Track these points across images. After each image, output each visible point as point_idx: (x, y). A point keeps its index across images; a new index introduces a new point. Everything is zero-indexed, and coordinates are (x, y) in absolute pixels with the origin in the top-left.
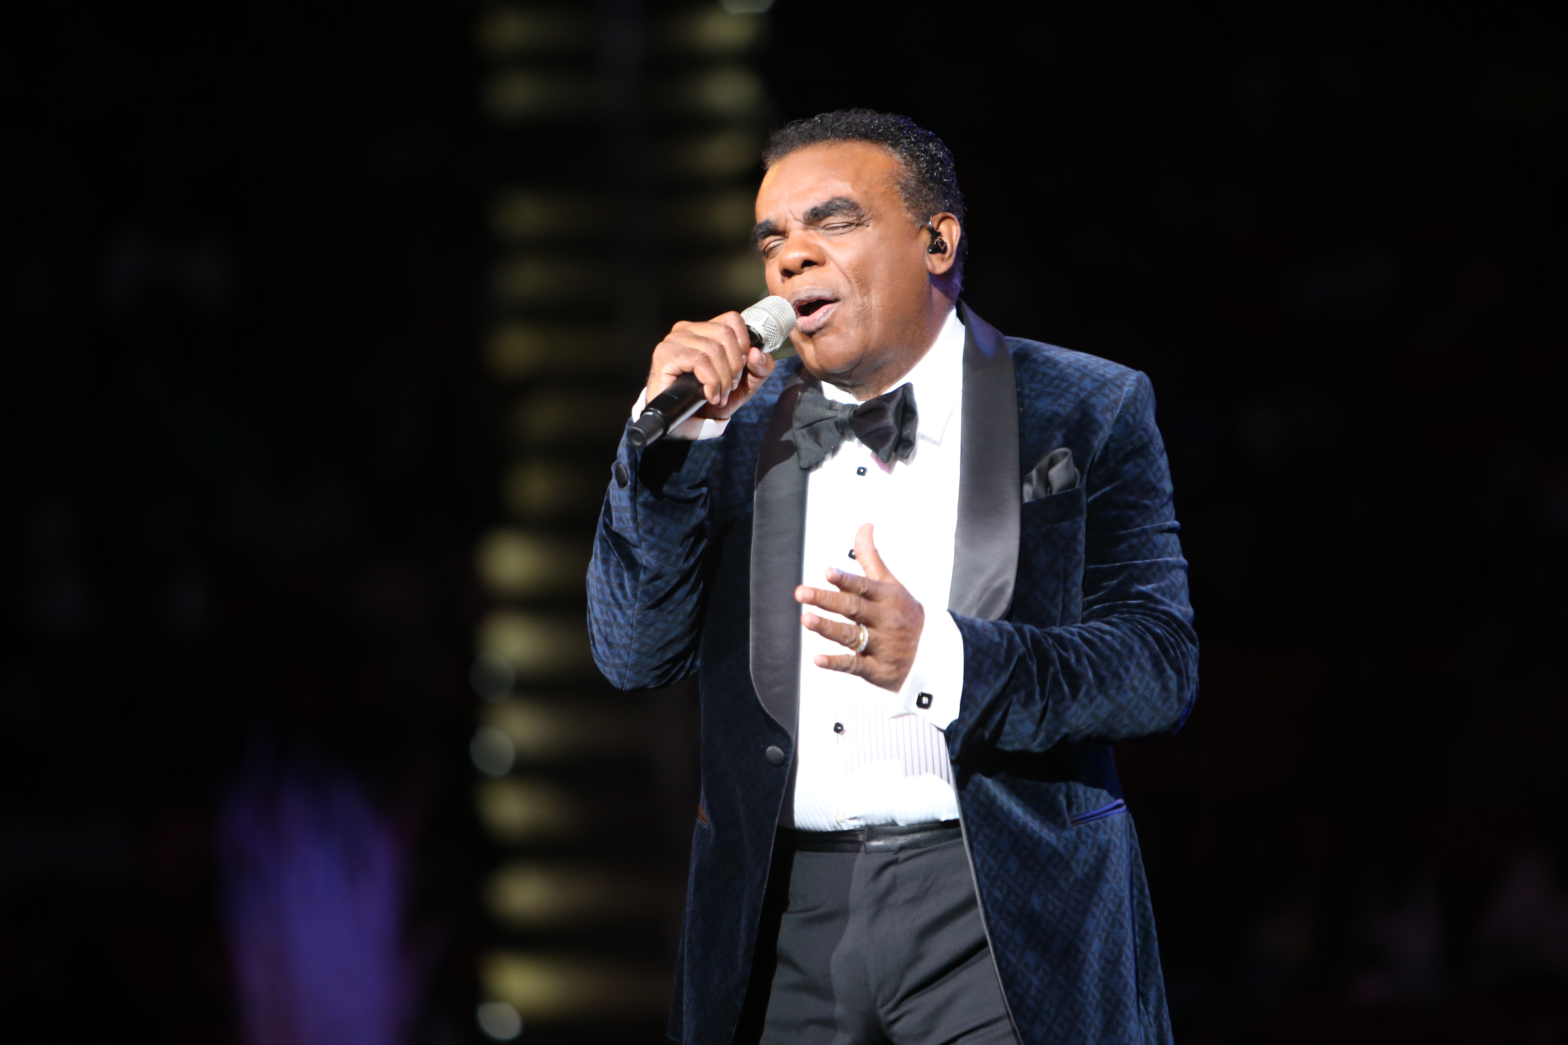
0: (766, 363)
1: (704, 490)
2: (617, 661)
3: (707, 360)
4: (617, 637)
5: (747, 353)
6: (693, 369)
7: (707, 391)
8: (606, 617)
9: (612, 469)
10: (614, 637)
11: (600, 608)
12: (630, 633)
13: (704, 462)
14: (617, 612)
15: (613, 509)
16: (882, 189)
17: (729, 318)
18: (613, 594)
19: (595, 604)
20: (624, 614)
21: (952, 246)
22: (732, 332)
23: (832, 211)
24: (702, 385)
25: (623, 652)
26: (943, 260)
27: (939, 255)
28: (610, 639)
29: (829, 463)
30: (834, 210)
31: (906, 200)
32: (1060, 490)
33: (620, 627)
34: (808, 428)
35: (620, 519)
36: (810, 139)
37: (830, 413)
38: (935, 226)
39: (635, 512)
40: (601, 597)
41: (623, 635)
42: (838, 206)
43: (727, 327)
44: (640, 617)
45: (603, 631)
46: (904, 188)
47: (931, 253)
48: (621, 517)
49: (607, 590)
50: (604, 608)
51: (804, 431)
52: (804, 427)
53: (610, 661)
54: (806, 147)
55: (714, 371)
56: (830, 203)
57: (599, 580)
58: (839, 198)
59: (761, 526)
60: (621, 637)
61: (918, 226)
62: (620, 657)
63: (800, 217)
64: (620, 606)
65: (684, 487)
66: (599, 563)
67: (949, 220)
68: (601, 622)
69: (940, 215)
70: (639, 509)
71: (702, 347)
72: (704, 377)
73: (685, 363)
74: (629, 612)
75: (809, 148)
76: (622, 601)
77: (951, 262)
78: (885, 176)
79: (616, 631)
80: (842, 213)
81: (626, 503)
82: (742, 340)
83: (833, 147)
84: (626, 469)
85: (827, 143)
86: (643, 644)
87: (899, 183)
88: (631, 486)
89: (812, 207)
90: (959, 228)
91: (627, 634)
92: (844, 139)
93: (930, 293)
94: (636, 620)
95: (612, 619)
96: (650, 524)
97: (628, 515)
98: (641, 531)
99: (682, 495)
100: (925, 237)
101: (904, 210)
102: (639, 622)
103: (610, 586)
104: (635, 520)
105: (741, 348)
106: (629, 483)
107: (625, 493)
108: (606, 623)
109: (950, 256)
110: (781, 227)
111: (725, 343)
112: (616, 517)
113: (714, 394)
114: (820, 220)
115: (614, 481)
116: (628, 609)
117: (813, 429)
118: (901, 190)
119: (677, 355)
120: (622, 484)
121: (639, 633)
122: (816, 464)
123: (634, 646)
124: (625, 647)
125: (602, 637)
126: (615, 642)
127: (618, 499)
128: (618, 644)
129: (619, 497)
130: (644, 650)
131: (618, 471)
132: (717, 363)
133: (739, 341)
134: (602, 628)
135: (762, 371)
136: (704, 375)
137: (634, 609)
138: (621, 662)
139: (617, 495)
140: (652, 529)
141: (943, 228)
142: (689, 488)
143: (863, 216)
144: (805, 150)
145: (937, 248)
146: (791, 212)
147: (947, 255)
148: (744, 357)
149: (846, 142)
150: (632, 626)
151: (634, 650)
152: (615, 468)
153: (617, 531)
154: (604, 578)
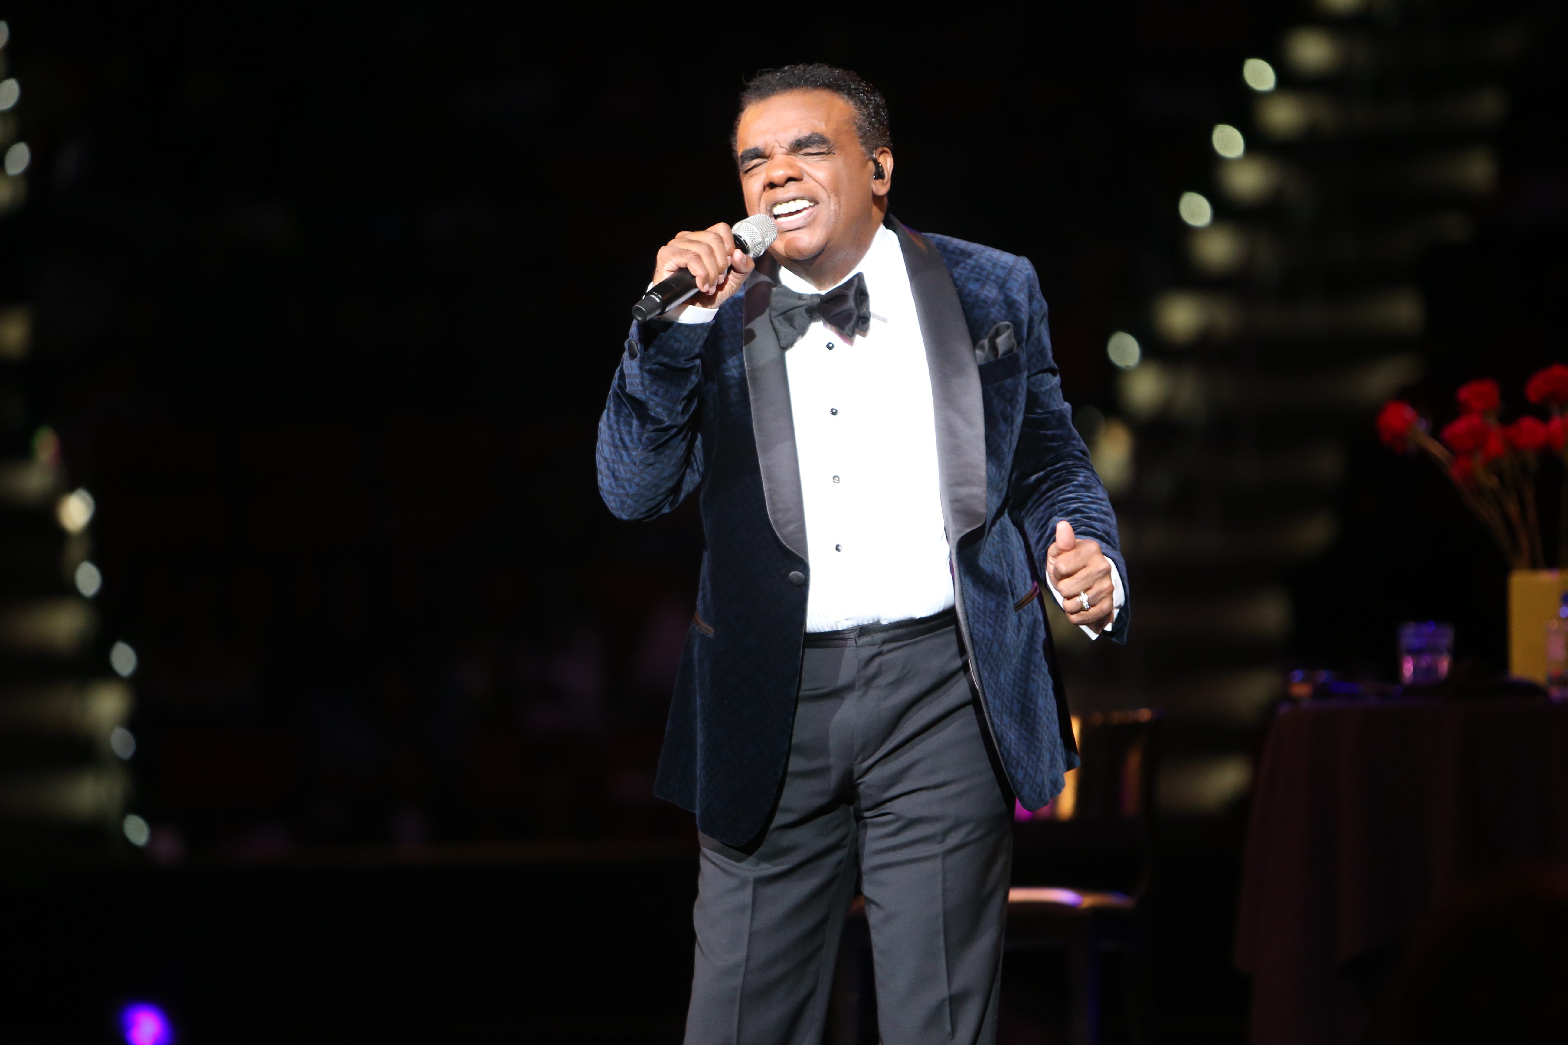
0: (747, 262)
1: (698, 362)
2: (621, 491)
3: (698, 257)
4: (623, 472)
5: (732, 255)
6: (686, 265)
7: (698, 282)
8: (614, 457)
9: (625, 345)
10: (620, 472)
11: (610, 450)
12: (633, 469)
13: (697, 341)
14: (624, 453)
15: (626, 376)
16: (846, 128)
17: (721, 228)
18: (622, 439)
19: (604, 446)
20: (629, 455)
21: (888, 174)
22: (720, 238)
23: (810, 144)
24: (694, 277)
25: (626, 485)
26: (883, 184)
27: (880, 181)
28: (616, 474)
29: (800, 343)
30: (811, 143)
31: (861, 137)
32: (1004, 354)
33: (624, 464)
34: (783, 316)
35: (632, 384)
36: (789, 85)
37: (800, 303)
38: (877, 157)
39: (642, 377)
40: (610, 440)
41: (628, 470)
42: (815, 140)
43: (716, 234)
44: (642, 457)
45: (612, 467)
46: (860, 128)
47: (875, 179)
48: (632, 382)
49: (617, 436)
50: (613, 450)
51: (780, 318)
52: (780, 315)
53: (615, 491)
54: (786, 92)
55: (704, 266)
56: (810, 137)
57: (610, 427)
58: (816, 134)
59: (756, 400)
60: (626, 472)
61: (868, 157)
62: (624, 488)
63: (786, 145)
64: (626, 448)
65: (682, 360)
66: (612, 414)
67: (885, 154)
68: (610, 461)
69: (880, 150)
70: (646, 375)
71: (694, 248)
72: (695, 271)
73: (681, 261)
74: (634, 453)
75: (788, 93)
76: (629, 444)
77: (888, 186)
78: (847, 118)
79: (622, 468)
80: (817, 145)
81: (636, 371)
82: (729, 244)
83: (807, 93)
84: (637, 344)
85: (802, 90)
86: (643, 479)
87: (856, 124)
88: (640, 357)
89: (797, 139)
90: (892, 160)
91: (630, 471)
92: (814, 88)
93: (870, 211)
94: (639, 459)
95: (619, 459)
96: (655, 388)
97: (638, 380)
98: (648, 393)
99: (680, 366)
100: (871, 165)
101: (859, 144)
102: (641, 461)
103: (620, 433)
104: (642, 384)
105: (727, 250)
106: (639, 355)
107: (635, 363)
108: (614, 461)
109: (887, 182)
110: (768, 153)
111: (715, 245)
112: (628, 382)
113: (704, 284)
114: (801, 149)
115: (626, 354)
116: (633, 451)
117: (788, 316)
118: (857, 130)
119: (674, 254)
120: (633, 356)
121: (640, 470)
122: (791, 345)
123: (636, 480)
124: (629, 480)
125: (610, 472)
126: (620, 476)
127: (630, 369)
128: (623, 478)
129: (631, 367)
130: (642, 483)
131: (630, 346)
132: (706, 260)
133: (726, 245)
134: (611, 465)
135: (743, 269)
136: (696, 270)
137: (638, 452)
138: (624, 492)
139: (629, 365)
140: (657, 391)
141: (881, 160)
142: (685, 360)
143: (831, 148)
144: (785, 95)
145: (879, 175)
146: (777, 141)
147: (885, 180)
148: (729, 258)
149: (815, 90)
150: (635, 464)
151: (635, 484)
152: (628, 344)
153: (629, 393)
154: (615, 427)
